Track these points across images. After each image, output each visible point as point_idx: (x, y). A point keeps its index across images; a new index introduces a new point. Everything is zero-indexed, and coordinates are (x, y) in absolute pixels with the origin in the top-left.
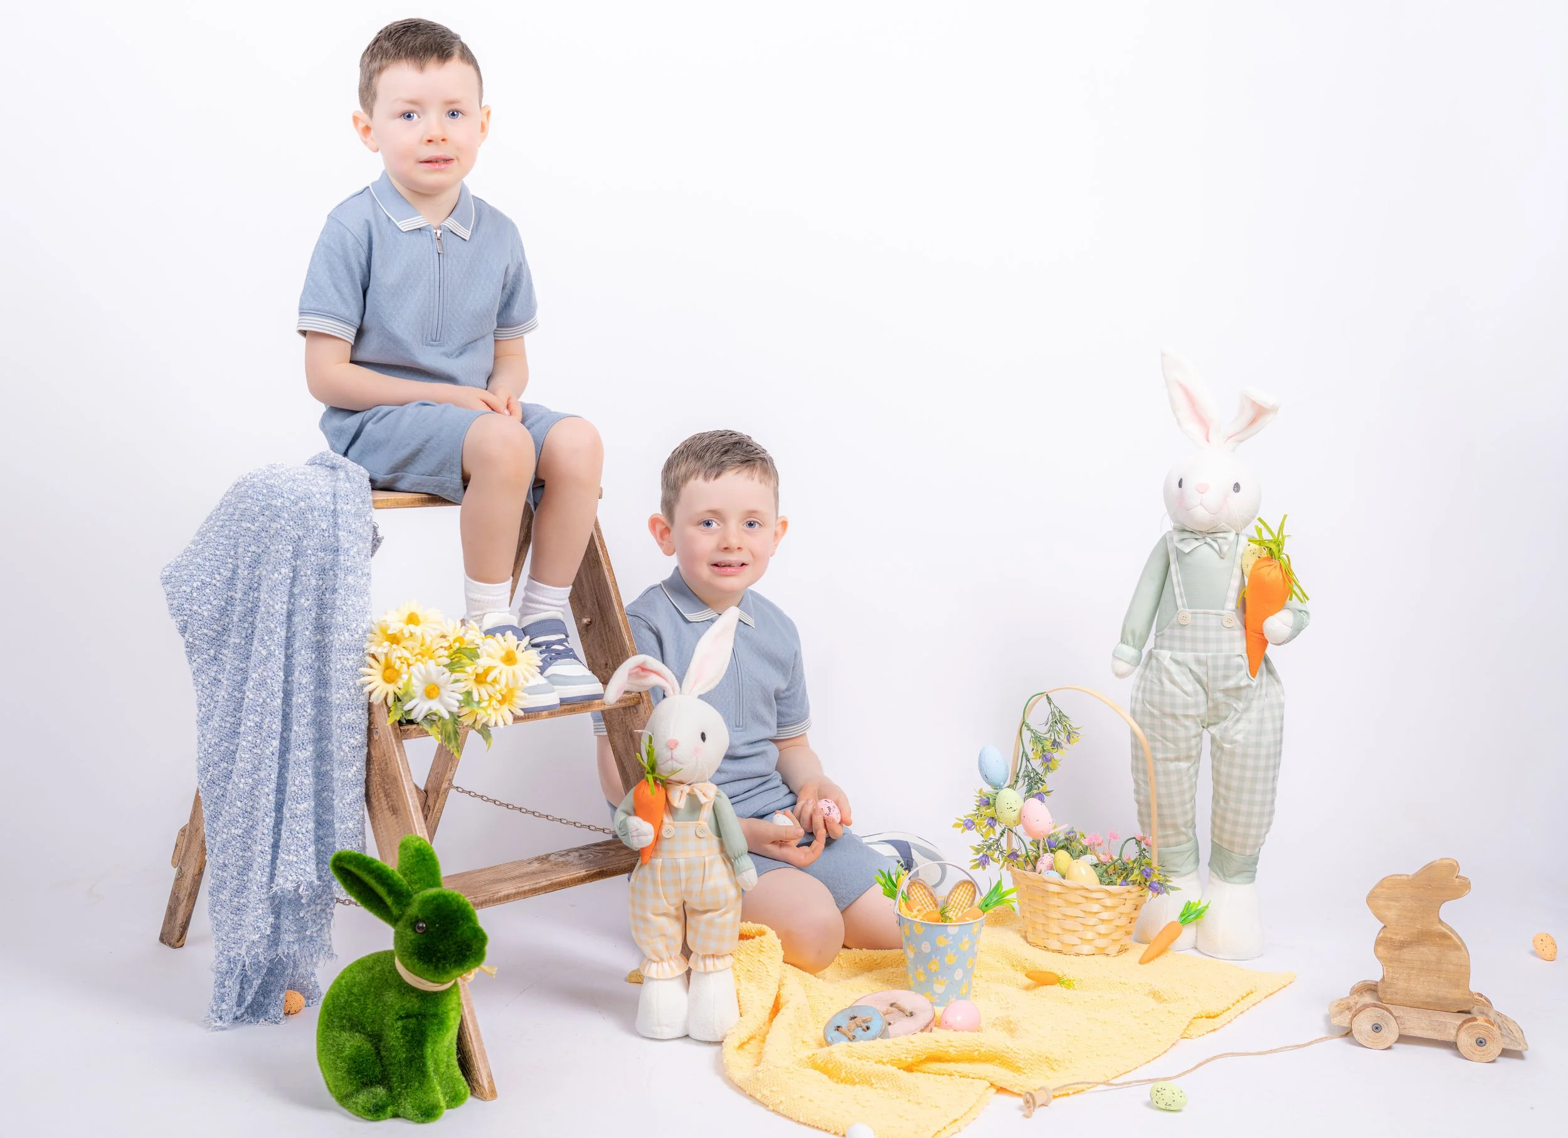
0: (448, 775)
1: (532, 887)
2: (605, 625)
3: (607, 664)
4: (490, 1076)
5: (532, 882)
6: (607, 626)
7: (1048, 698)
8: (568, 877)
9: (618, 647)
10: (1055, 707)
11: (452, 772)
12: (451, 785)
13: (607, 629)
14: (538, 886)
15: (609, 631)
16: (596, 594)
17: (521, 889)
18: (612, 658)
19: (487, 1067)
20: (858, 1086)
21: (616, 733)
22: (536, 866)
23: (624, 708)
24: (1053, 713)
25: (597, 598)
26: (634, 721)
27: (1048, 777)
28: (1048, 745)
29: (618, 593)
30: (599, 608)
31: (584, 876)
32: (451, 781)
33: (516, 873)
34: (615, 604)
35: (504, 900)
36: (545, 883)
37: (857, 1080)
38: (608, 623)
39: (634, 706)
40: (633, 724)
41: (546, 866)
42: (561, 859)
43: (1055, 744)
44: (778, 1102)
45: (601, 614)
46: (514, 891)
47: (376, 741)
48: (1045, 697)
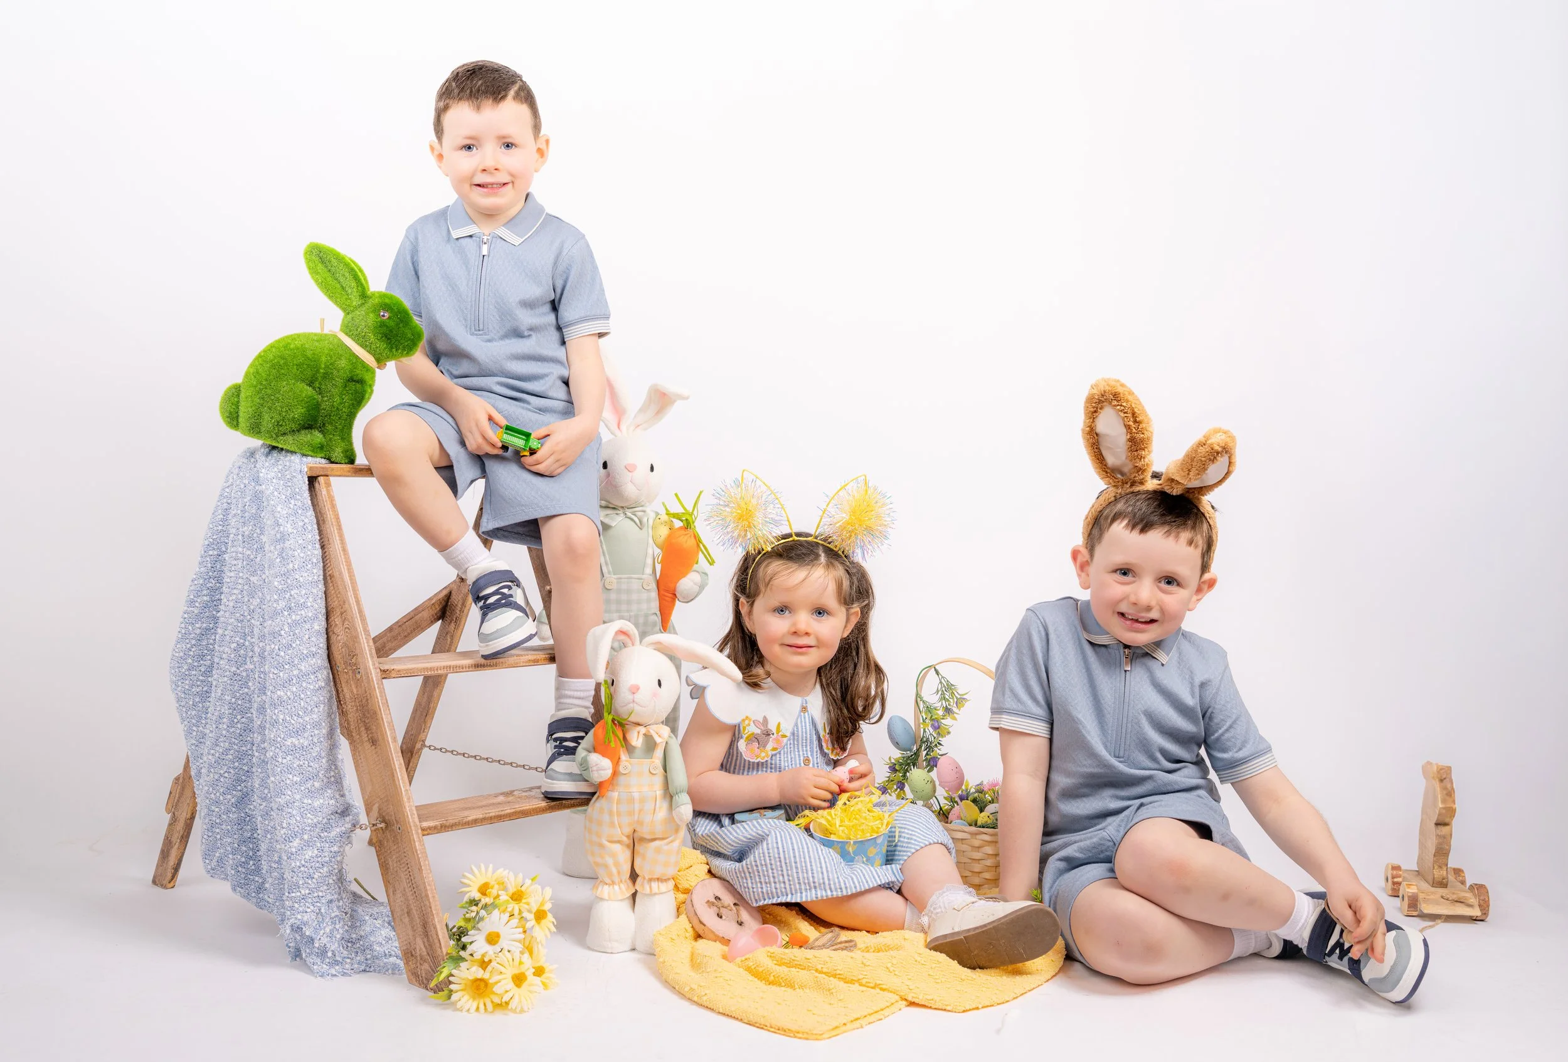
0: (422, 736)
1: (497, 813)
5: (499, 809)
7: (935, 670)
8: (531, 807)
10: (942, 677)
11: (425, 734)
12: (424, 745)
14: (503, 813)
17: (487, 816)
22: (501, 798)
24: (941, 682)
27: (943, 741)
28: (941, 712)
31: (545, 807)
32: (424, 741)
33: (484, 803)
35: (472, 824)
36: (509, 811)
41: (511, 798)
42: (524, 794)
43: (948, 710)
46: (481, 816)
47: (358, 680)
48: (933, 669)
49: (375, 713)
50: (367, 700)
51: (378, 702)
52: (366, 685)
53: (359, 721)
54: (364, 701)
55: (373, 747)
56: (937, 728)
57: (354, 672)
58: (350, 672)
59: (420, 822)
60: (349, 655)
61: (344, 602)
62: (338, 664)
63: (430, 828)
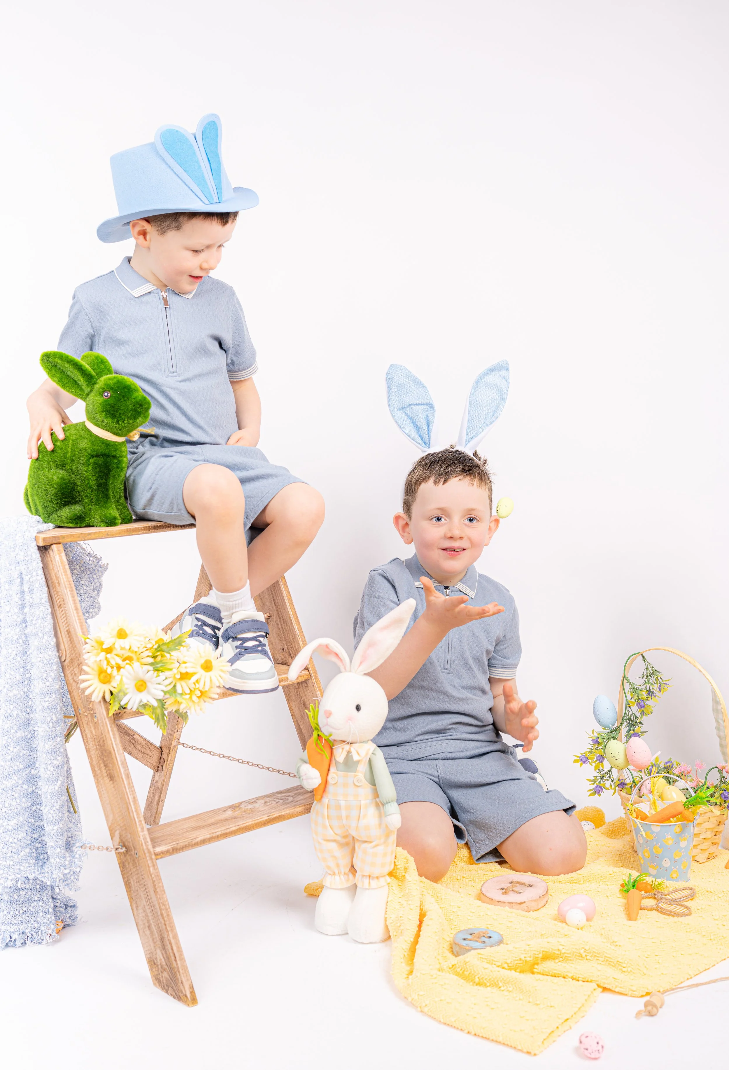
0: (176, 735)
1: (223, 832)
2: (280, 618)
3: (283, 649)
4: (192, 987)
5: (223, 828)
6: (282, 619)
7: (643, 656)
8: (253, 822)
9: (291, 636)
10: (648, 664)
11: (179, 733)
12: (178, 743)
13: (282, 622)
14: (228, 831)
15: (284, 623)
16: (272, 595)
17: (214, 835)
18: (287, 644)
19: (189, 979)
20: (489, 988)
21: (293, 703)
22: (229, 813)
23: (298, 683)
24: (647, 668)
25: (273, 598)
26: (306, 693)
27: (645, 719)
28: (644, 694)
29: (289, 593)
30: (275, 605)
31: (266, 820)
32: (178, 739)
33: (213, 820)
34: (287, 602)
35: (201, 844)
36: (234, 829)
37: (488, 984)
38: (282, 617)
39: (305, 682)
40: (305, 695)
41: (237, 813)
42: (250, 806)
43: (650, 693)
44: (424, 1004)
45: (277, 610)
46: (209, 836)
47: (96, 723)
48: (641, 656)
49: (110, 753)
50: (104, 741)
51: (112, 744)
52: (102, 728)
53: (99, 758)
54: (101, 741)
55: (111, 782)
56: (641, 706)
57: (92, 715)
58: (89, 715)
59: (154, 847)
60: (87, 701)
61: (80, 655)
62: (80, 708)
63: (162, 853)
